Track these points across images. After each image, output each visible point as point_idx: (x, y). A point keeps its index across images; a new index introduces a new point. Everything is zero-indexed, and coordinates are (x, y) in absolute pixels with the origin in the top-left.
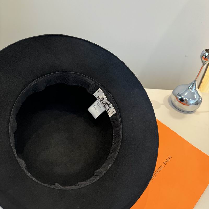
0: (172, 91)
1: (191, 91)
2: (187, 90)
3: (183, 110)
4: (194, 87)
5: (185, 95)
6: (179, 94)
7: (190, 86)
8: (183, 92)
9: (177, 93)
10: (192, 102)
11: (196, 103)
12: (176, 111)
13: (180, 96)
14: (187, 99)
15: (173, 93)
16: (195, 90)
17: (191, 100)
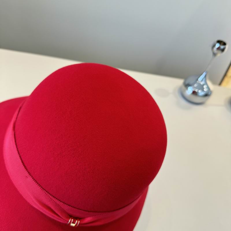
9: (187, 83)
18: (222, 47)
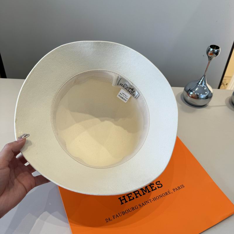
0: (184, 88)
1: (201, 86)
2: (197, 85)
3: (195, 105)
4: (204, 81)
5: (196, 90)
6: (190, 89)
7: (199, 82)
8: (193, 88)
9: (188, 89)
10: (202, 96)
11: (207, 98)
12: (188, 106)
13: (191, 91)
14: (198, 94)
15: (185, 89)
16: (205, 84)
17: (201, 94)
18: (216, 50)
